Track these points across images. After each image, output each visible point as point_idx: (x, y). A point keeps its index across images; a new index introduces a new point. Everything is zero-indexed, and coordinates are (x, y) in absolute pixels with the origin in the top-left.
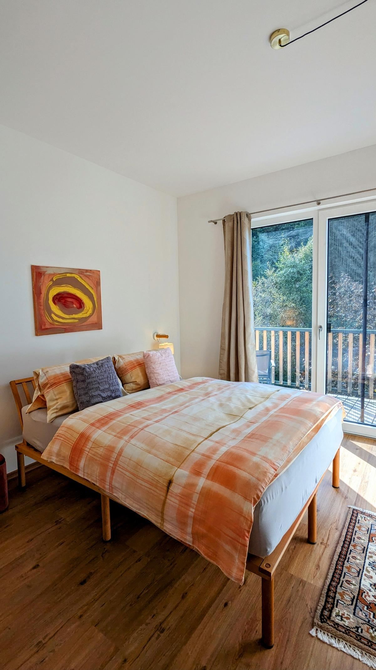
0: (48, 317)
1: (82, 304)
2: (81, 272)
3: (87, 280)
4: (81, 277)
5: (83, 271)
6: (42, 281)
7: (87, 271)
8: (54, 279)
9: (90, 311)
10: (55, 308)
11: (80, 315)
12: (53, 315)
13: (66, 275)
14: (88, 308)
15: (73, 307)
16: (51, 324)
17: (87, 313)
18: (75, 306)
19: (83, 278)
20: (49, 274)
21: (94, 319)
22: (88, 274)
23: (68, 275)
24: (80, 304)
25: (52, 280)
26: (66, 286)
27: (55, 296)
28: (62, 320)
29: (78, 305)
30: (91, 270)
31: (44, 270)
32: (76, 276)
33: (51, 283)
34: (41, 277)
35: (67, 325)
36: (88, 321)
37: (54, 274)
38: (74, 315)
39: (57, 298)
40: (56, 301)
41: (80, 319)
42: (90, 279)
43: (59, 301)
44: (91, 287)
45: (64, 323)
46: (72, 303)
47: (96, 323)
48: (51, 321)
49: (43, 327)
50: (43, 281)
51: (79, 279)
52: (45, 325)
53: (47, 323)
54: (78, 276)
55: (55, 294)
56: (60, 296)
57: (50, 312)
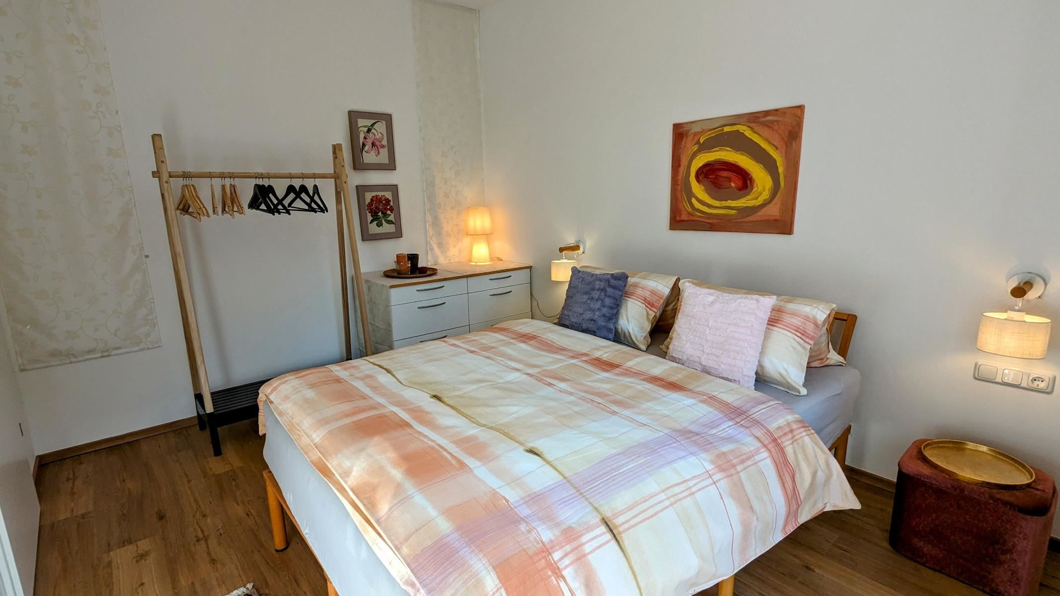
0: (686, 204)
1: (748, 182)
2: (755, 119)
3: (766, 132)
4: (752, 128)
5: (759, 115)
6: (683, 147)
7: (767, 113)
8: (702, 141)
9: (766, 195)
10: (698, 189)
11: (742, 203)
12: (694, 201)
13: (723, 130)
14: (760, 189)
15: (730, 187)
16: (689, 213)
17: (757, 199)
18: (733, 185)
19: (756, 129)
20: (695, 132)
21: (773, 210)
22: (769, 118)
23: (727, 129)
24: (745, 181)
25: (698, 142)
26: (720, 150)
27: (700, 168)
28: (707, 209)
29: (740, 183)
30: (776, 110)
31: (686, 128)
32: (742, 128)
33: (696, 148)
34: (683, 138)
35: (715, 219)
36: (759, 214)
37: (703, 132)
38: (729, 201)
39: (703, 172)
40: (700, 178)
41: (740, 210)
42: (773, 129)
43: (706, 176)
44: (774, 145)
45: (711, 214)
46: (729, 179)
47: (776, 220)
48: (690, 209)
49: (678, 219)
50: (685, 146)
51: (748, 133)
52: (681, 214)
53: (683, 213)
54: (745, 128)
55: (701, 165)
56: (708, 168)
57: (690, 194)
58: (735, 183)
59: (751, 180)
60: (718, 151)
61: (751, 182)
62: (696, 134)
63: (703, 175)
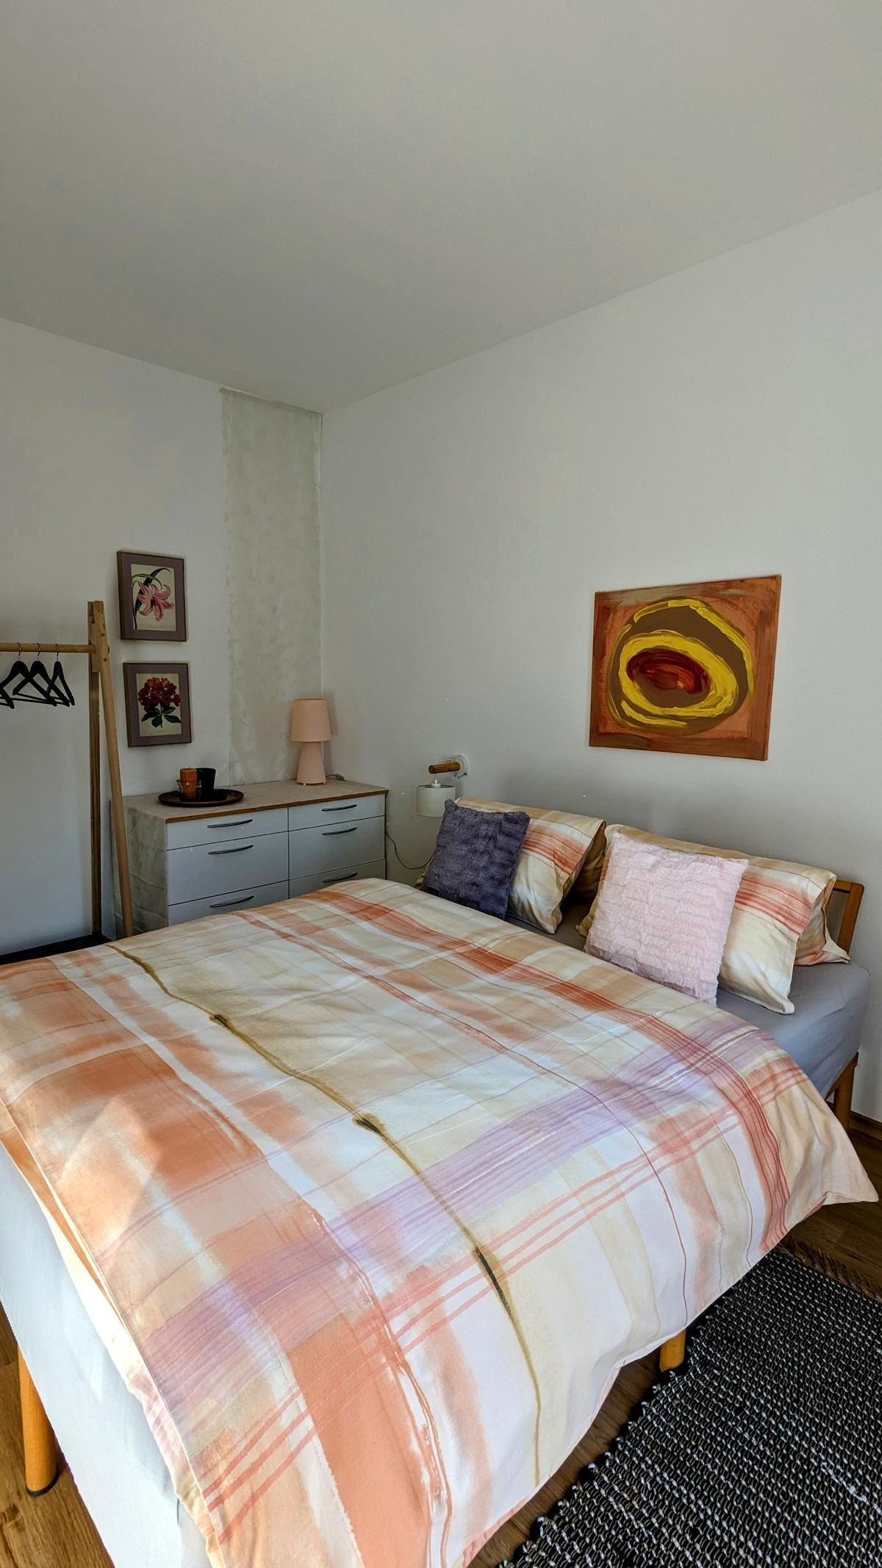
0: (613, 709)
1: (703, 681)
2: (712, 591)
3: (727, 611)
4: (707, 605)
5: (718, 586)
6: (609, 627)
7: (729, 584)
8: (636, 619)
9: (728, 701)
10: (630, 689)
11: (693, 711)
12: (624, 705)
13: (667, 605)
14: (720, 692)
15: (677, 687)
16: (618, 724)
17: (715, 706)
18: (680, 684)
19: (714, 606)
20: (626, 607)
21: (739, 724)
22: (732, 591)
23: (672, 604)
24: (699, 682)
25: (631, 621)
26: (664, 633)
27: (634, 658)
28: (644, 717)
29: (691, 683)
30: (742, 581)
31: (614, 600)
32: (692, 604)
33: (628, 628)
34: (609, 615)
35: (655, 733)
36: (717, 728)
37: (638, 606)
38: (675, 708)
39: (637, 664)
40: (634, 672)
41: (692, 721)
42: (737, 608)
43: (642, 670)
44: (738, 630)
45: (649, 725)
46: (675, 677)
47: (743, 739)
48: (618, 718)
49: (601, 730)
50: (612, 626)
51: (702, 611)
52: (605, 725)
53: (609, 722)
54: (698, 603)
55: (635, 654)
56: (645, 658)
57: (619, 695)
58: (684, 682)
59: (707, 678)
60: (659, 635)
61: (706, 682)
62: (627, 609)
63: (638, 669)
